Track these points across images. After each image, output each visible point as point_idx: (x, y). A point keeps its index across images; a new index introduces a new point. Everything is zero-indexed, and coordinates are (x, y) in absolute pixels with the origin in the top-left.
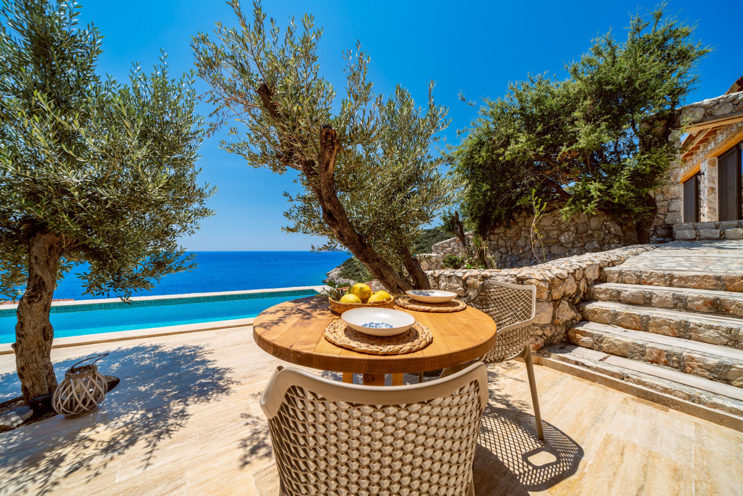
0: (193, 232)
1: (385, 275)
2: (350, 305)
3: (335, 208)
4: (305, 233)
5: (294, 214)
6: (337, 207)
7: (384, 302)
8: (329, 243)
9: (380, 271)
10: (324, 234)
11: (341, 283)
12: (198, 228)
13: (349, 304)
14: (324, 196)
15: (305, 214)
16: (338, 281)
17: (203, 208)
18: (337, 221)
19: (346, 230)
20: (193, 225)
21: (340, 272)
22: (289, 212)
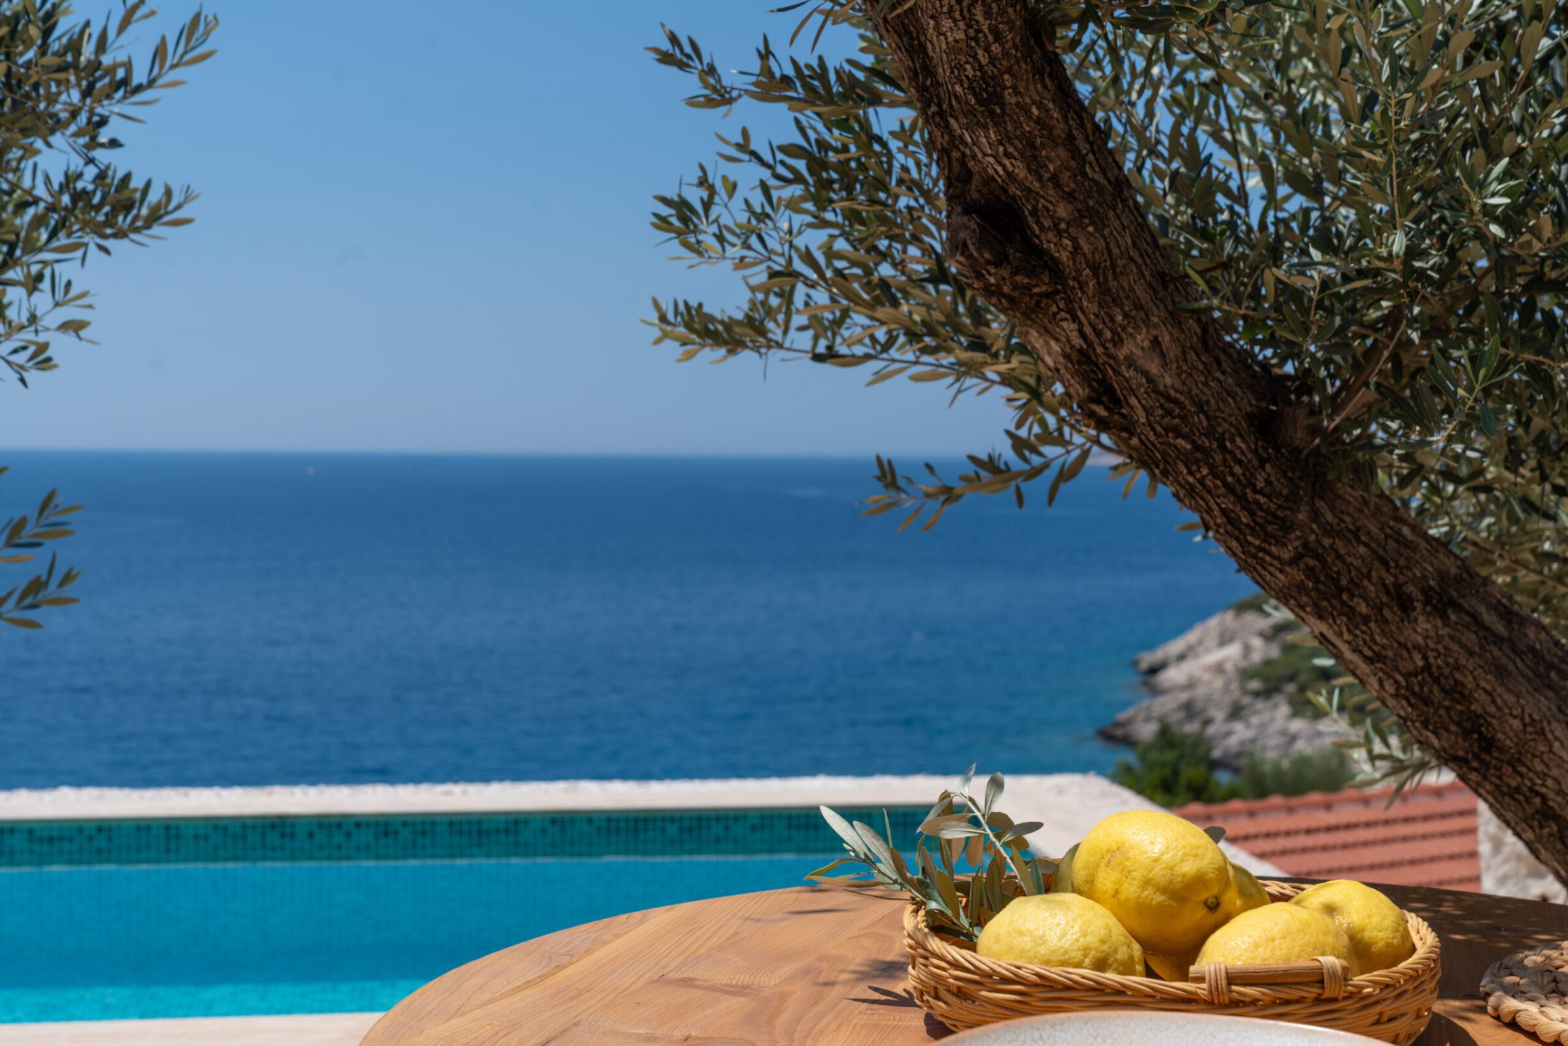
0: (42, 359)
1: (1508, 731)
2: (1045, 983)
3: (1035, 164)
4: (829, 356)
5: (730, 212)
6: (1055, 158)
7: (1317, 977)
8: (1019, 445)
9: (1457, 693)
10: (965, 370)
11: (1271, 754)
12: (74, 327)
13: (1031, 969)
14: (943, 72)
15: (823, 203)
16: (1240, 733)
17: (101, 176)
18: (1055, 270)
19: (1135, 345)
20: (42, 300)
21: (1260, 650)
22: (695, 196)
